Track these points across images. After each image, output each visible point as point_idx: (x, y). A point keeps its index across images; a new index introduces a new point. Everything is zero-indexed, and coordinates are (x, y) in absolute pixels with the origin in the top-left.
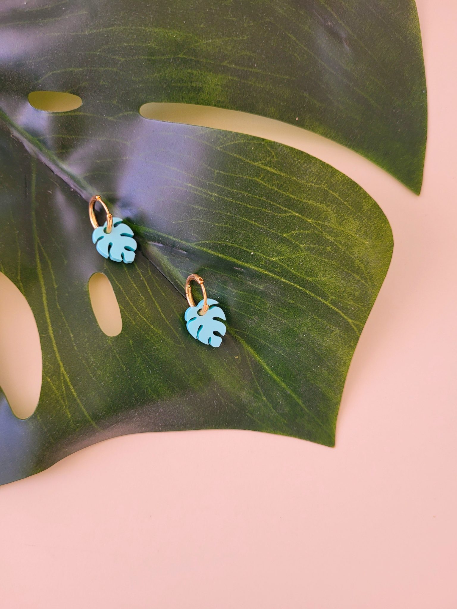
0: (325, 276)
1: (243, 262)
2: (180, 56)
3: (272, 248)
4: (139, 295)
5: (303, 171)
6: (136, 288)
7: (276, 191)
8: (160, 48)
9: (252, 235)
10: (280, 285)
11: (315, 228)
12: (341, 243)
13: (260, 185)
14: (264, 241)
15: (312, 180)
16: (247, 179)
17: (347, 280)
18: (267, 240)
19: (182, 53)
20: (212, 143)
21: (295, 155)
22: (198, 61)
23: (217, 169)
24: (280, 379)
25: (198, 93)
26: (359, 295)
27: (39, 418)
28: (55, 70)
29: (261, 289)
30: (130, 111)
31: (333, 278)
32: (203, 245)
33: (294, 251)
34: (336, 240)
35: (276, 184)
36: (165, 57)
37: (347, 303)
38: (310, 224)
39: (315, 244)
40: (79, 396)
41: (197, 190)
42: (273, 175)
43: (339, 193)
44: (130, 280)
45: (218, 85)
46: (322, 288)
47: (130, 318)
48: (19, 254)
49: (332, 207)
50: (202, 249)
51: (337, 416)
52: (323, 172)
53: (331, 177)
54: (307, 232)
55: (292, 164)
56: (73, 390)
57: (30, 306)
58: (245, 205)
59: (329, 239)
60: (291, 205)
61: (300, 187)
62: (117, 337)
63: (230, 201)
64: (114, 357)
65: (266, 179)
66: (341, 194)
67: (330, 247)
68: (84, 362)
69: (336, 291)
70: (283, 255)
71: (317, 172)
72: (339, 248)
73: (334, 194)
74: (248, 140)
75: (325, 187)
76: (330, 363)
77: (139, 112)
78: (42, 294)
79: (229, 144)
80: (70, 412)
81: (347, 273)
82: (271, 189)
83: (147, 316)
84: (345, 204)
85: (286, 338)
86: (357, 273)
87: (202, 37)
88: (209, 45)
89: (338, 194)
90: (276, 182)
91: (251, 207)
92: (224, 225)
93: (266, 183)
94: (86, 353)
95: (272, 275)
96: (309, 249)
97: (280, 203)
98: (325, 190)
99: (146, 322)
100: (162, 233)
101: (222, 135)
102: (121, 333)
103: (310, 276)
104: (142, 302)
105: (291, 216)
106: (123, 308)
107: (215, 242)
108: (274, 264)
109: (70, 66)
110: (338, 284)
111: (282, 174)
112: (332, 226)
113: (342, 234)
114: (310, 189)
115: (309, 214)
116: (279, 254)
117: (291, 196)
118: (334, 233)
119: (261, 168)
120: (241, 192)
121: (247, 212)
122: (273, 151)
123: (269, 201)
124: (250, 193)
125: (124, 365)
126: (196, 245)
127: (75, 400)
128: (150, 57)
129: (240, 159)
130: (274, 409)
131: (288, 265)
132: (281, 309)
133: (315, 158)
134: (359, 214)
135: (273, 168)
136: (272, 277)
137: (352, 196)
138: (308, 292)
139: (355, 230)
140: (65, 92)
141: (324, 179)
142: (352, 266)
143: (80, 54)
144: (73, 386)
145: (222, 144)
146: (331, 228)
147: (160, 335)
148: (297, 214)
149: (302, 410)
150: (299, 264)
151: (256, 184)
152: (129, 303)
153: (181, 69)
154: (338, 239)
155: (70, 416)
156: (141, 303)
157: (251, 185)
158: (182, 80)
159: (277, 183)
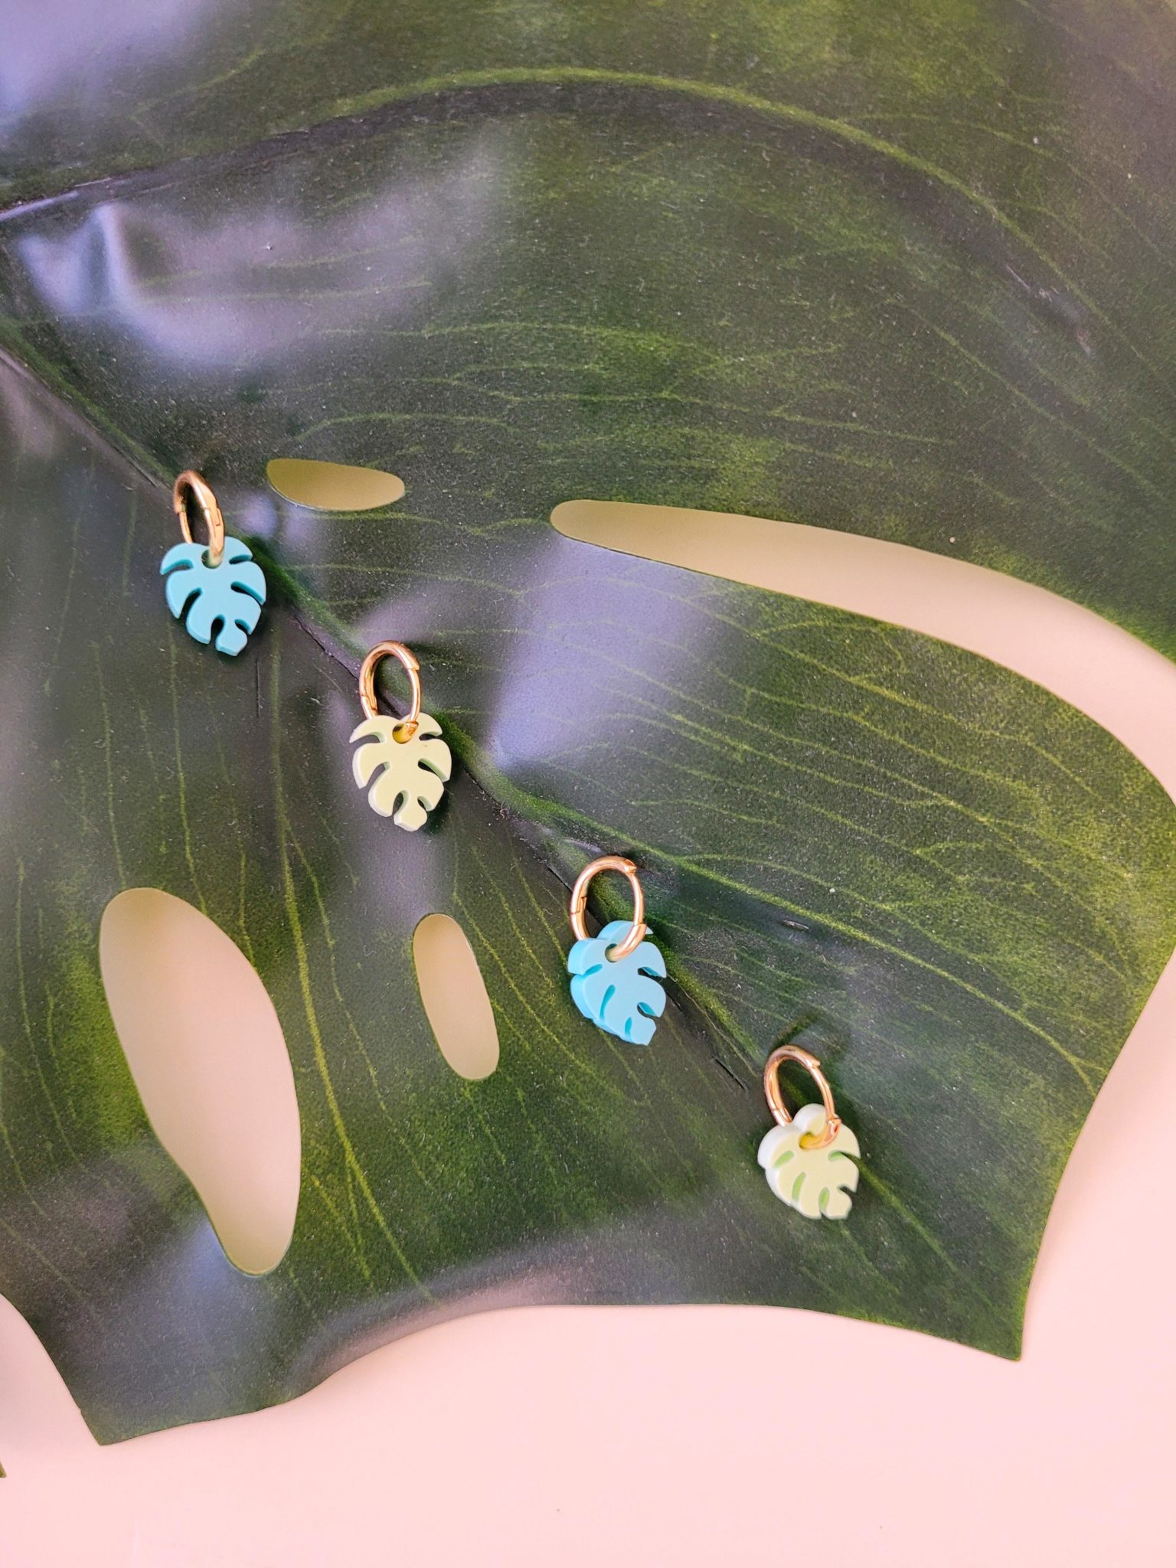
0: (1017, 953)
1: (808, 908)
2: (665, 394)
3: (883, 881)
4: (541, 976)
5: (973, 700)
6: (533, 956)
7: (903, 746)
8: (614, 377)
9: (835, 847)
10: (900, 968)
11: (995, 837)
12: (1060, 875)
13: (861, 730)
14: (864, 863)
15: (997, 723)
16: (829, 714)
17: (1071, 964)
18: (871, 862)
19: (671, 388)
20: (740, 622)
21: (954, 663)
22: (710, 407)
23: (751, 686)
24: (886, 1186)
25: (705, 483)
26: (1101, 999)
27: (292, 1275)
28: (341, 415)
29: (850, 976)
30: (526, 516)
31: (1035, 957)
32: (708, 864)
33: (940, 890)
34: (1047, 868)
35: (903, 730)
36: (626, 398)
37: (1066, 1018)
38: (985, 827)
39: (994, 876)
40: (390, 1225)
41: (697, 732)
42: (896, 709)
43: (1063, 756)
44: (519, 936)
45: (757, 464)
46: (1006, 980)
47: (517, 1033)
48: (243, 864)
49: (1043, 787)
50: (704, 872)
51: (1028, 1284)
52: (1025, 703)
53: (1044, 717)
54: (974, 846)
55: (947, 683)
56: (376, 1210)
57: (269, 993)
58: (822, 775)
59: (1030, 865)
60: (939, 781)
61: (964, 740)
62: (488, 1081)
63: (783, 766)
64: (479, 1130)
65: (876, 717)
66: (1067, 759)
67: (1033, 884)
68: (403, 1141)
69: (1041, 988)
70: (911, 899)
71: (1010, 703)
72: (1056, 887)
73: (1050, 756)
74: (835, 620)
75: (1028, 740)
76: (1016, 1155)
77: (548, 521)
78: (297, 961)
79: (786, 627)
80: (367, 1262)
81: (1072, 947)
82: (890, 741)
83: (561, 1031)
84: (1075, 782)
85: (905, 1089)
86: (1097, 946)
87: (723, 349)
88: (739, 368)
89: (1060, 758)
90: (902, 725)
91: (837, 782)
92: (763, 821)
93: (876, 727)
94: (410, 1120)
95: (880, 943)
96: (978, 887)
97: (910, 775)
98: (1026, 746)
99: (557, 1045)
100: (603, 824)
101: (769, 605)
102: (497, 1072)
103: (979, 951)
104: (548, 993)
105: (937, 807)
106: (501, 1010)
107: (739, 858)
108: (886, 918)
109: (381, 409)
110: (1049, 972)
111: (919, 706)
112: (1042, 833)
113: (1063, 854)
114: (989, 745)
115: (982, 804)
116: (901, 894)
117: (939, 758)
118: (1045, 850)
119: (867, 690)
120: (811, 744)
121: (825, 794)
122: (900, 651)
123: (883, 770)
124: (835, 749)
125: (503, 1152)
126: (689, 861)
127: (381, 1233)
128: (586, 397)
129: (814, 667)
130: (870, 1260)
131: (923, 924)
132: (898, 1023)
133: (1005, 669)
134: (1112, 806)
135: (898, 692)
136: (881, 949)
137: (1096, 763)
138: (969, 988)
139: (1100, 845)
140: (364, 466)
141: (1027, 720)
142: (1085, 930)
143: (407, 383)
144: (376, 1200)
145: (767, 626)
146: (1038, 837)
147: (592, 1078)
148: (952, 803)
149: (940, 1264)
150: (951, 922)
151: (851, 728)
152: (516, 996)
153: (665, 427)
154: (1054, 865)
155: (367, 1273)
156: (545, 997)
157: (839, 730)
158: (667, 452)
159: (906, 727)
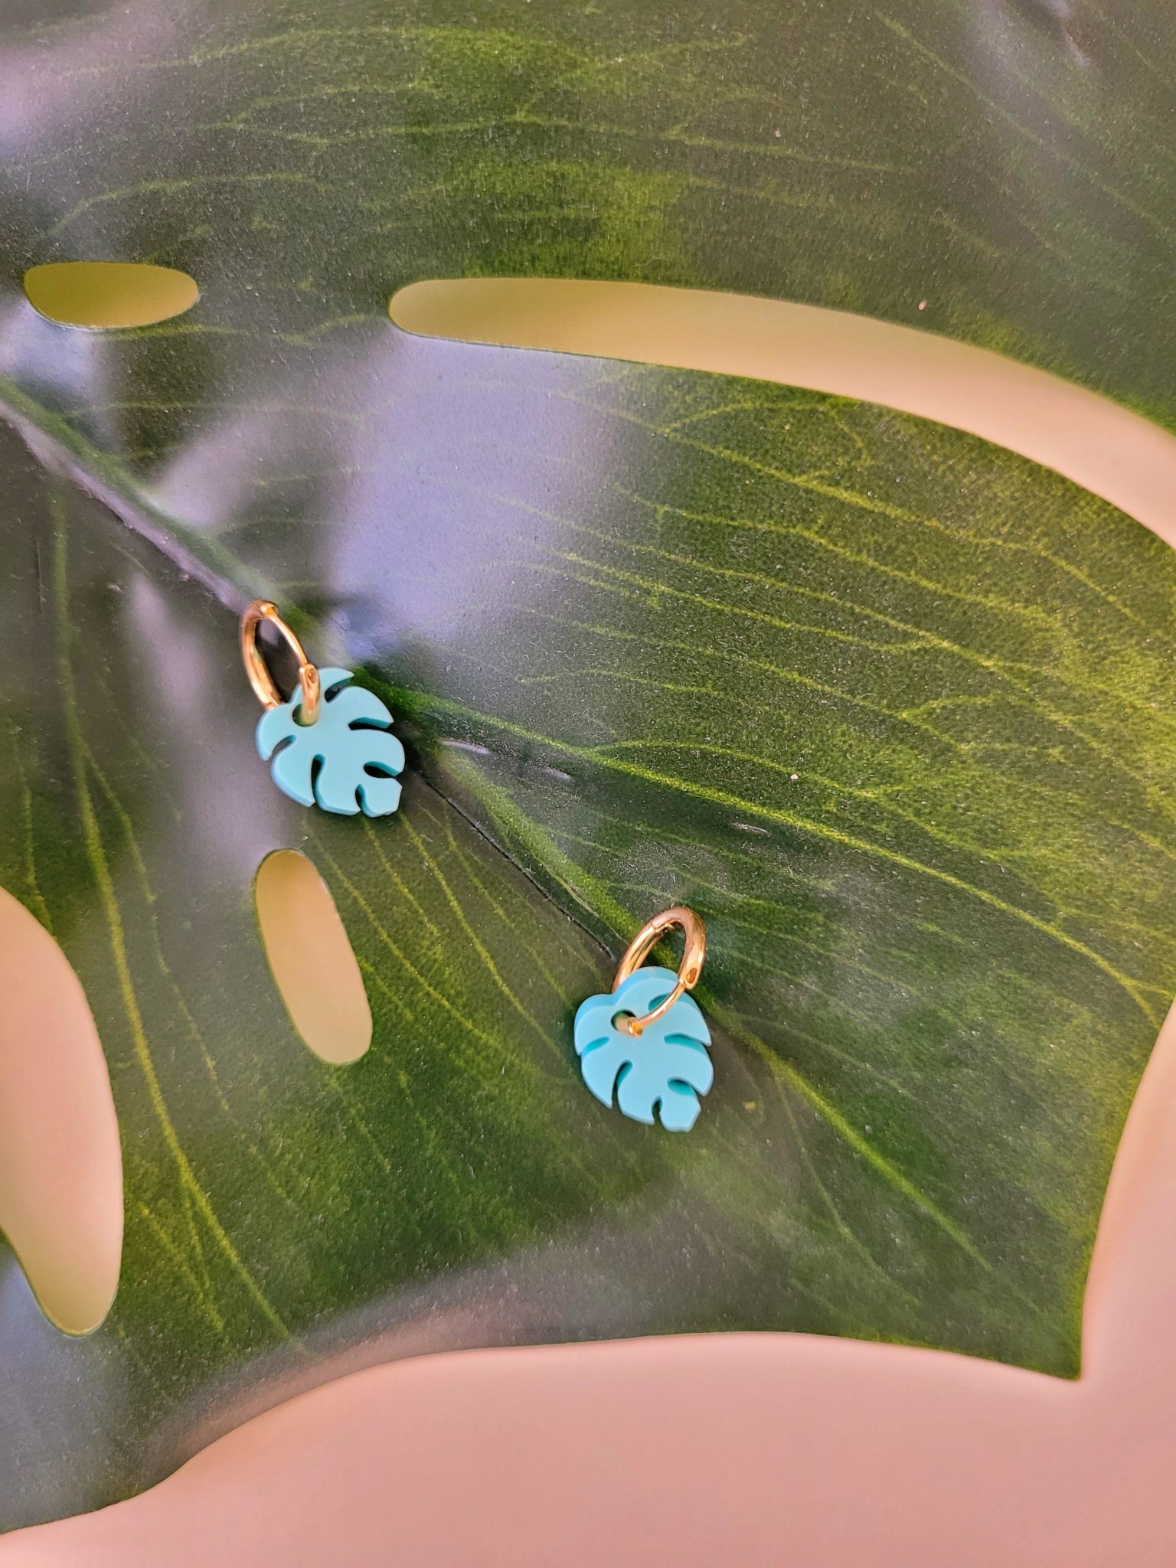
0: (1046, 844)
1: (764, 805)
2: (519, 116)
3: (861, 759)
4: (421, 923)
5: (963, 496)
6: (410, 897)
7: (873, 569)
8: (449, 97)
9: (794, 717)
10: (892, 876)
11: (1007, 687)
12: (1096, 733)
13: (816, 551)
14: (833, 736)
15: (997, 527)
16: (771, 532)
17: (1118, 854)
18: (843, 734)
19: (527, 106)
20: (642, 416)
21: (934, 447)
22: (582, 132)
23: (664, 503)
24: (893, 1167)
25: (586, 240)
26: (1160, 898)
27: (123, 1334)
28: (101, 192)
29: (826, 892)
30: (358, 311)
31: (1069, 847)
32: (625, 754)
33: (938, 765)
34: (1079, 725)
35: (872, 546)
36: (468, 126)
37: (1116, 927)
38: (992, 673)
39: (1008, 740)
40: (245, 1260)
41: (597, 574)
42: (861, 517)
43: (1091, 568)
44: (389, 870)
45: (652, 208)
46: (1032, 882)
47: (395, 999)
48: (28, 802)
49: (1066, 613)
50: (623, 766)
51: (1084, 1280)
52: (1034, 496)
53: (1061, 514)
54: (979, 701)
55: (925, 476)
56: (225, 1243)
57: (74, 966)
58: (767, 618)
59: (1056, 722)
60: (925, 615)
61: (956, 554)
62: (359, 1066)
63: (714, 610)
64: (351, 1129)
65: (835, 531)
66: (1096, 570)
67: (1061, 748)
68: (253, 1150)
69: (1079, 888)
70: (900, 780)
71: (1013, 498)
72: (1091, 749)
73: (1072, 569)
74: (768, 399)
75: (1041, 549)
76: (1059, 1115)
77: (387, 314)
78: (109, 925)
79: (703, 416)
80: (219, 1311)
81: (1119, 830)
82: (855, 563)
83: (452, 992)
84: (1109, 603)
85: (910, 1039)
86: (1150, 828)
87: (593, 47)
88: (616, 72)
89: (1086, 570)
90: (870, 539)
91: (788, 626)
92: (695, 689)
93: (835, 545)
94: (261, 1122)
95: (864, 845)
96: (989, 758)
97: (886, 608)
98: (1039, 557)
99: (448, 1011)
100: (487, 713)
101: (678, 387)
102: (370, 1052)
103: (994, 845)
104: (433, 944)
105: (926, 651)
106: (371, 969)
107: (666, 743)
108: (869, 810)
109: (150, 176)
110: (1089, 867)
111: (893, 511)
112: (1068, 677)
113: (1098, 703)
114: (988, 558)
115: (987, 642)
116: (886, 775)
117: (924, 583)
118: (1074, 700)
119: (819, 494)
120: (749, 576)
121: (773, 643)
122: (859, 434)
123: (849, 605)
124: (783, 580)
125: (385, 1155)
126: (603, 753)
127: (233, 1273)
128: (415, 129)
129: (745, 466)
130: (879, 1263)
131: (918, 813)
132: (895, 951)
133: (1004, 450)
134: (1159, 632)
135: (861, 493)
136: (865, 853)
137: (1135, 574)
138: (985, 896)
139: (1146, 688)
140: (140, 262)
141: (1037, 521)
142: (1134, 806)
143: (179, 134)
144: (226, 1229)
145: (678, 417)
146: (1063, 684)
147: (496, 1050)
148: (945, 644)
149: (970, 1262)
150: (955, 808)
151: (802, 549)
152: (390, 952)
153: (525, 163)
154: (1088, 721)
155: (220, 1325)
156: (429, 949)
157: (785, 553)
158: (529, 198)
159: (876, 542)
